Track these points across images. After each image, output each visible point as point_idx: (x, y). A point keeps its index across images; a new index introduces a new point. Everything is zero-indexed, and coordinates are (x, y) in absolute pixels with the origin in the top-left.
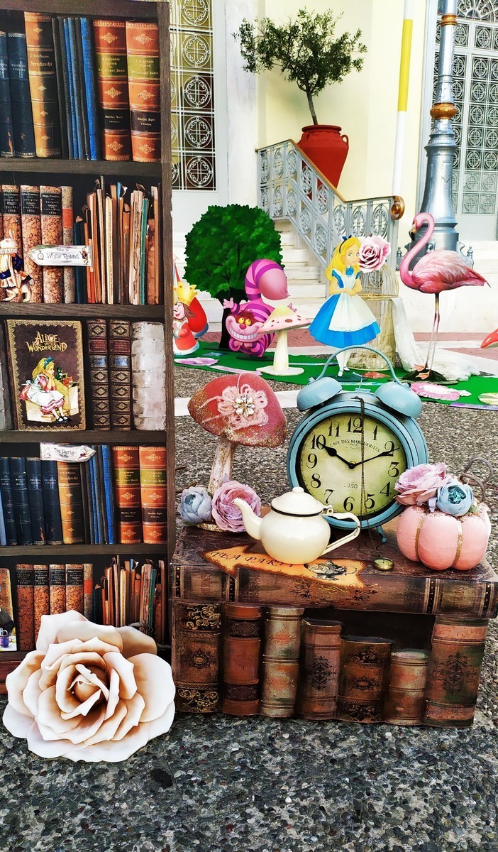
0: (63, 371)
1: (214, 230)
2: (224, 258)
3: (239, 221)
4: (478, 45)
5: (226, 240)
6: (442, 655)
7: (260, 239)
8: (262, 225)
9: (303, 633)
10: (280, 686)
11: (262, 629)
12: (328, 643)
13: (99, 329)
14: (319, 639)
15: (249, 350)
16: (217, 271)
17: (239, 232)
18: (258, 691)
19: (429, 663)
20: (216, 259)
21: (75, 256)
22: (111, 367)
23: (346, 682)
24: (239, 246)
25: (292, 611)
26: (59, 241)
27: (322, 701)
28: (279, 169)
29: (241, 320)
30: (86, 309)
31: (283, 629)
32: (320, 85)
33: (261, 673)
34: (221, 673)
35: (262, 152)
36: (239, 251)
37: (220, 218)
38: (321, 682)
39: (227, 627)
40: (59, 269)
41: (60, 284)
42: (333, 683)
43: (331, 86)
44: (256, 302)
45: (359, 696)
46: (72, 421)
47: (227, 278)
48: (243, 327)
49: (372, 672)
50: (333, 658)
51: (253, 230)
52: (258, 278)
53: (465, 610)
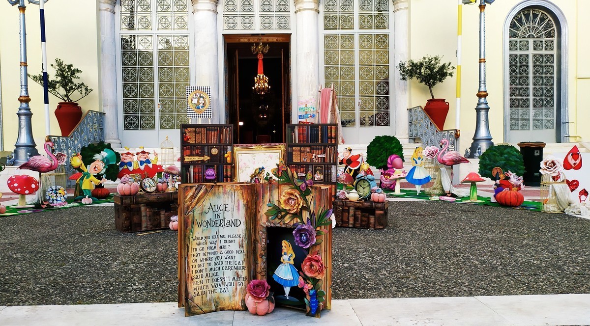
0: (321, 173)
1: (377, 144)
2: (381, 154)
3: (387, 141)
4: (535, 49)
5: (382, 148)
6: (377, 216)
7: (394, 147)
8: (395, 143)
9: (354, 212)
10: (351, 222)
11: (348, 211)
12: (359, 213)
13: (326, 166)
14: (357, 213)
15: (388, 187)
16: (378, 159)
17: (387, 145)
18: (348, 222)
19: (375, 218)
20: (378, 155)
21: (324, 156)
22: (328, 172)
23: (362, 221)
24: (387, 150)
25: (353, 208)
26: (321, 154)
27: (358, 224)
28: (416, 117)
29: (386, 177)
30: (324, 163)
31: (352, 211)
32: (434, 84)
33: (348, 219)
34: (342, 219)
35: (410, 110)
36: (387, 151)
37: (380, 140)
38: (358, 221)
39: (343, 211)
40: (321, 158)
41: (321, 160)
42: (360, 221)
43: (439, 84)
44: (391, 170)
45: (364, 223)
46: (322, 180)
47: (382, 162)
48: (386, 179)
49: (366, 219)
50: (359, 216)
51: (392, 144)
52: (392, 161)
53: (380, 208)
